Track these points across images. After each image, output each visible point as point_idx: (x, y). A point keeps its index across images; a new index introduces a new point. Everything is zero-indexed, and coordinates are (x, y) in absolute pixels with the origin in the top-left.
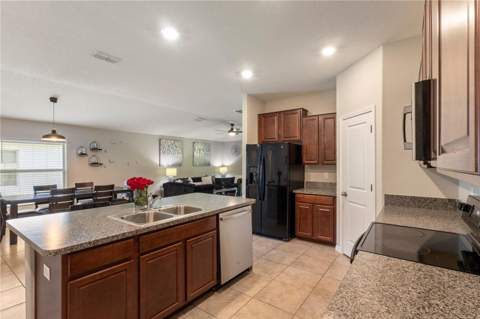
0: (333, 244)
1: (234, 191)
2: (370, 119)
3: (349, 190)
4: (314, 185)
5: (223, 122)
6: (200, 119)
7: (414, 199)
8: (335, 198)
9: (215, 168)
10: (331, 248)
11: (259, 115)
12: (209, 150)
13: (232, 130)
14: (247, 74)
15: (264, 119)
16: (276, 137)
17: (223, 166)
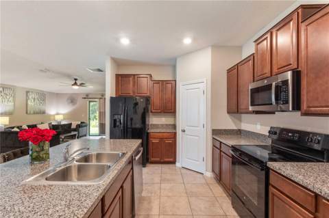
0: (174, 162)
1: (75, 135)
2: (202, 86)
3: (186, 128)
4: (156, 126)
5: (69, 76)
6: (46, 71)
7: (225, 130)
8: (175, 133)
9: (50, 116)
10: (174, 165)
11: (116, 75)
12: (44, 100)
13: (75, 84)
14: (125, 41)
15: (120, 79)
16: (131, 92)
17: (58, 114)
